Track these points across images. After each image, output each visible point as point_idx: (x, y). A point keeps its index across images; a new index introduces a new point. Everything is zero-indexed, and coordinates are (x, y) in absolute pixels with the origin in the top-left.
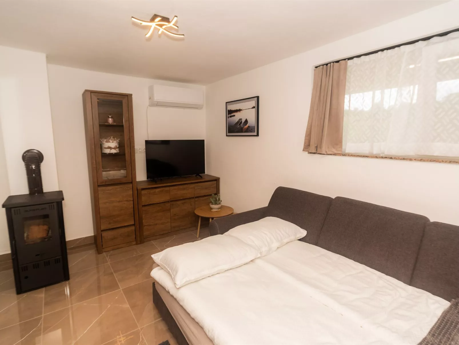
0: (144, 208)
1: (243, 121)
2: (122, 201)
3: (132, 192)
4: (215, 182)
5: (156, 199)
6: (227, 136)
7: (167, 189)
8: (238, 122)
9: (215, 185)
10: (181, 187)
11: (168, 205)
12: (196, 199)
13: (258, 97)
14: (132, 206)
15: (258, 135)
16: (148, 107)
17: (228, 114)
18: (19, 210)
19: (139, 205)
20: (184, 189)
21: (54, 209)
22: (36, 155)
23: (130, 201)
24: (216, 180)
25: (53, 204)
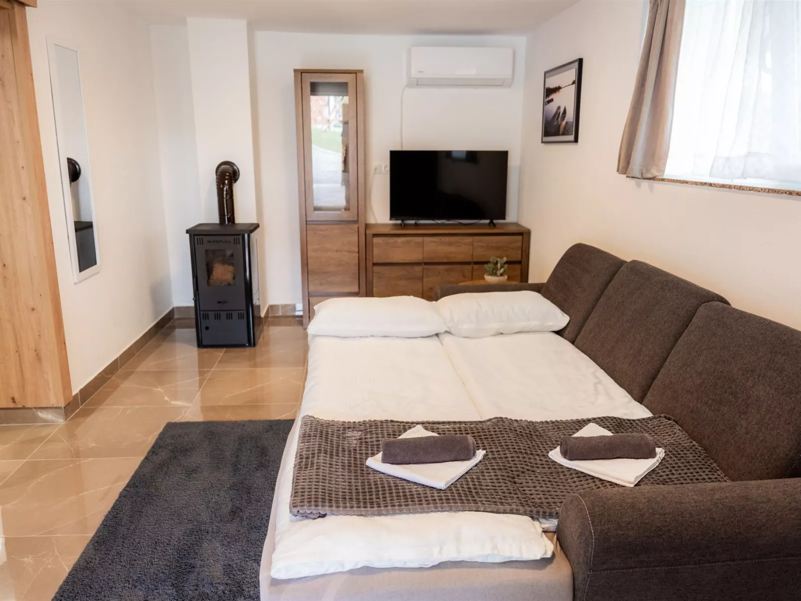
0: (376, 268)
1: (562, 110)
2: (341, 251)
3: (357, 239)
4: (520, 237)
5: (398, 255)
6: (542, 142)
7: (419, 239)
8: (556, 113)
9: (519, 244)
10: (447, 239)
11: (418, 269)
12: (476, 267)
13: (580, 61)
14: (357, 261)
15: (576, 140)
16: (403, 90)
17: (546, 98)
18: (202, 239)
19: (367, 261)
20: (451, 244)
21: (239, 243)
22: (229, 170)
23: (354, 252)
24: (521, 234)
25: (238, 237)
